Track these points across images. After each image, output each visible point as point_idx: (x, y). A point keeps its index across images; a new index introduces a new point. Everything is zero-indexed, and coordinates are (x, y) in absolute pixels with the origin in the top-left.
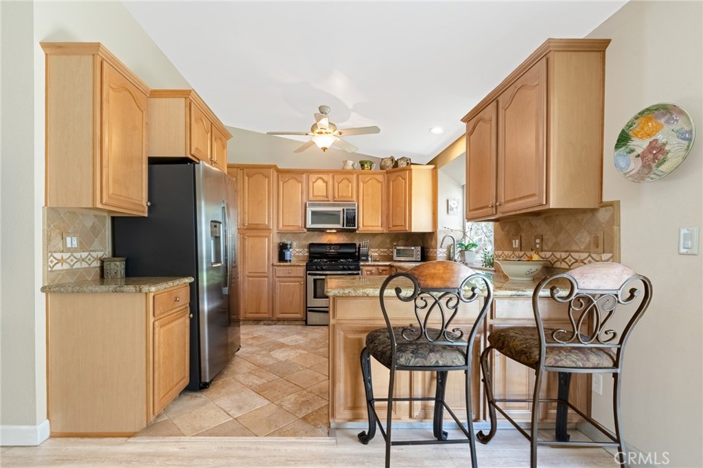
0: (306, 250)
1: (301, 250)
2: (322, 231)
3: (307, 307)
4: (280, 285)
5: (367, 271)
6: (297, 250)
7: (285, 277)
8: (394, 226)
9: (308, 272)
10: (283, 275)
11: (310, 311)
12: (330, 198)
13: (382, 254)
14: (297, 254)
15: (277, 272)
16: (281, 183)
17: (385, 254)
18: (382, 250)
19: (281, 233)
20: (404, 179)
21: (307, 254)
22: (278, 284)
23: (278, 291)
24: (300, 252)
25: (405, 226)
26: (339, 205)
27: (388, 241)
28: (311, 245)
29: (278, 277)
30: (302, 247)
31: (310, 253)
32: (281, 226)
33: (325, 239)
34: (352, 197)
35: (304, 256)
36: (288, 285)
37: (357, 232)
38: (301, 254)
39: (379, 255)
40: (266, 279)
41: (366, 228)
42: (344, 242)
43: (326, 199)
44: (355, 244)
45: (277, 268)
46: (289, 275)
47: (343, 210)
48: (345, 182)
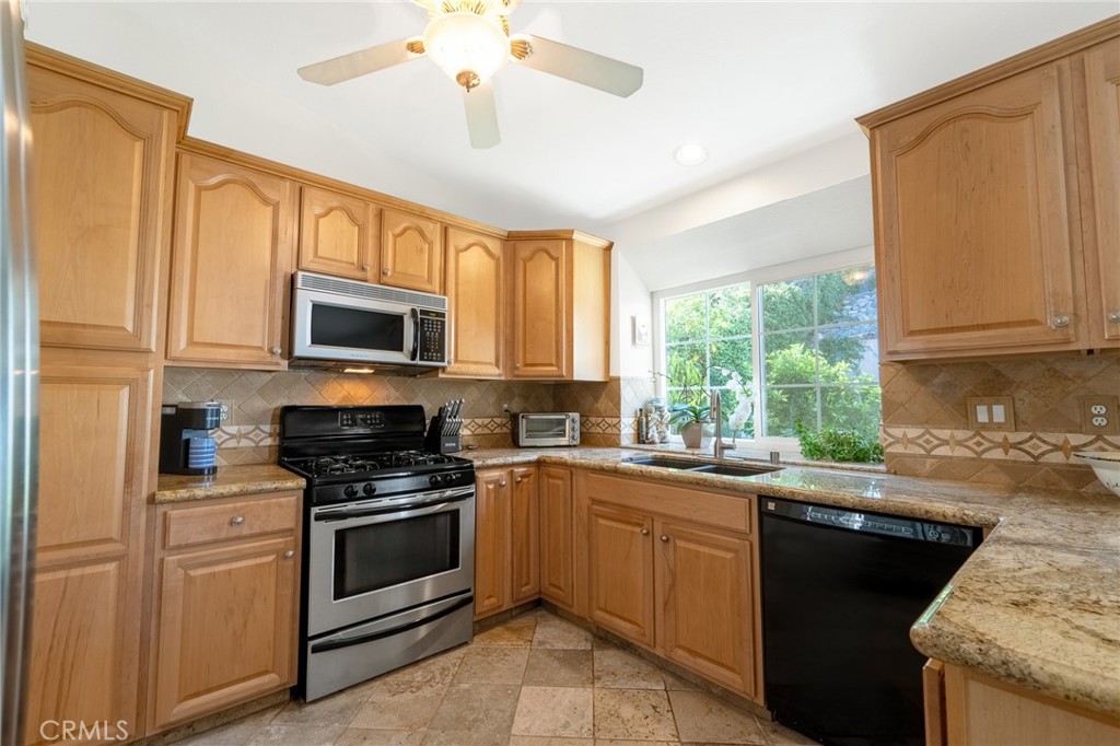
0: (267, 428)
1: (244, 429)
2: (335, 368)
3: (304, 637)
4: (189, 580)
5: (488, 483)
6: (233, 429)
7: (216, 542)
8: (526, 365)
9: (315, 510)
10: (208, 537)
11: (316, 649)
12: (370, 273)
13: (479, 431)
14: (232, 444)
15: (173, 528)
16: (192, 187)
17: (486, 431)
18: (479, 421)
19: (176, 372)
20: (556, 260)
21: (269, 441)
22: (174, 578)
23: (173, 609)
24: (245, 436)
25: (559, 365)
26: (400, 298)
27: (492, 400)
28: (287, 411)
29: (179, 548)
30: (256, 420)
31: (283, 435)
32: (180, 344)
33: (335, 393)
34: (430, 280)
35: (257, 448)
36: (229, 572)
37: (441, 375)
38: (245, 443)
39: (474, 435)
40: (111, 567)
41: (463, 368)
42: (387, 403)
43: (359, 274)
44: (420, 409)
45: (174, 513)
46: (235, 532)
47: (414, 311)
48: (413, 235)
